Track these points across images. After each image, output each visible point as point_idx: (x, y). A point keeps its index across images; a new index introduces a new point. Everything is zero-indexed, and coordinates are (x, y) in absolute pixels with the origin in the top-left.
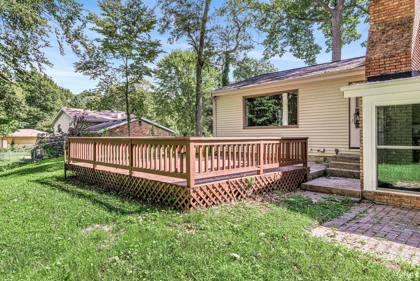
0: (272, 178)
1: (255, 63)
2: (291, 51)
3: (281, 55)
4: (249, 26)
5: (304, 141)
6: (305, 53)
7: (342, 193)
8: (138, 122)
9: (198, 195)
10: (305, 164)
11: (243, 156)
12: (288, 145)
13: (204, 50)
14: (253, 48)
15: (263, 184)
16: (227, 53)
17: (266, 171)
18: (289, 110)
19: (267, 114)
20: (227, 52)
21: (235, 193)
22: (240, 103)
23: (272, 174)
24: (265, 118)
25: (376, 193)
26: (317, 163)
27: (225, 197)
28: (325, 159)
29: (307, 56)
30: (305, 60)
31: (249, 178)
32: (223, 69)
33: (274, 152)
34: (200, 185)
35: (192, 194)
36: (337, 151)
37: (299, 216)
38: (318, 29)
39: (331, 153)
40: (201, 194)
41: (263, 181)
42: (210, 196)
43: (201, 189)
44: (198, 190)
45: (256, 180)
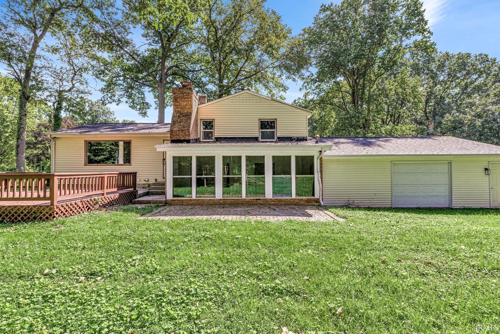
0: (113, 197)
1: (90, 103)
2: (127, 102)
3: (118, 104)
4: (86, 73)
5: (134, 174)
6: (138, 107)
7: (155, 202)
9: (60, 210)
10: (135, 188)
11: (85, 187)
12: (124, 177)
13: (30, 83)
14: (91, 94)
15: (106, 202)
16: (60, 93)
17: (108, 193)
18: (124, 151)
19: (105, 153)
20: (60, 91)
21: (86, 207)
22: (82, 146)
23: (112, 195)
24: (103, 157)
25: (172, 200)
26: (143, 188)
27: (80, 210)
28: (149, 185)
29: (140, 109)
30: (139, 112)
31: (96, 198)
32: (55, 107)
33: (114, 183)
34: (62, 204)
35: (56, 209)
36: (156, 180)
37: (129, 214)
38: (149, 92)
39: (152, 181)
40: (62, 209)
41: (106, 200)
42: (69, 210)
43: (62, 206)
44: (60, 207)
45: (102, 199)
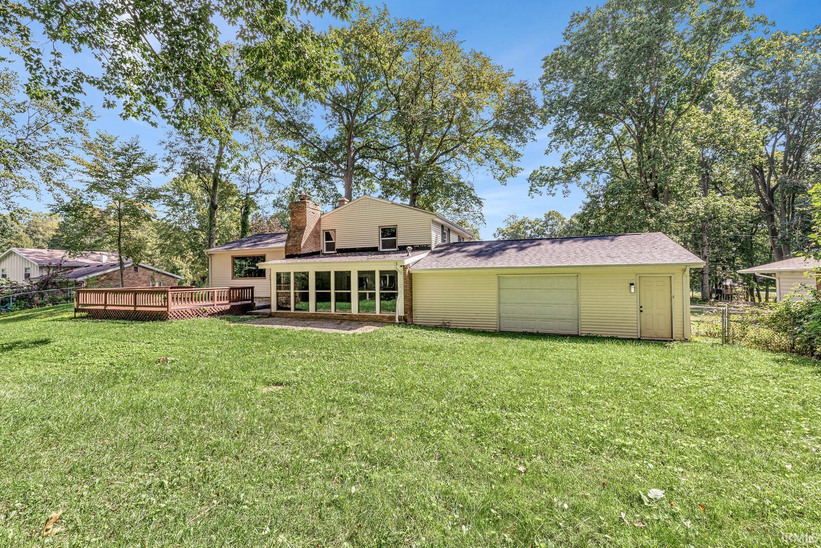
0: (223, 308)
5: (251, 289)
8: (133, 268)
9: (173, 315)
10: (253, 301)
16: (247, 196)
17: (218, 305)
21: (196, 314)
22: (229, 261)
25: (275, 313)
26: (261, 301)
31: (205, 308)
32: (243, 212)
33: (225, 297)
34: (175, 311)
35: (169, 314)
41: (216, 310)
42: (181, 315)
45: (211, 309)
